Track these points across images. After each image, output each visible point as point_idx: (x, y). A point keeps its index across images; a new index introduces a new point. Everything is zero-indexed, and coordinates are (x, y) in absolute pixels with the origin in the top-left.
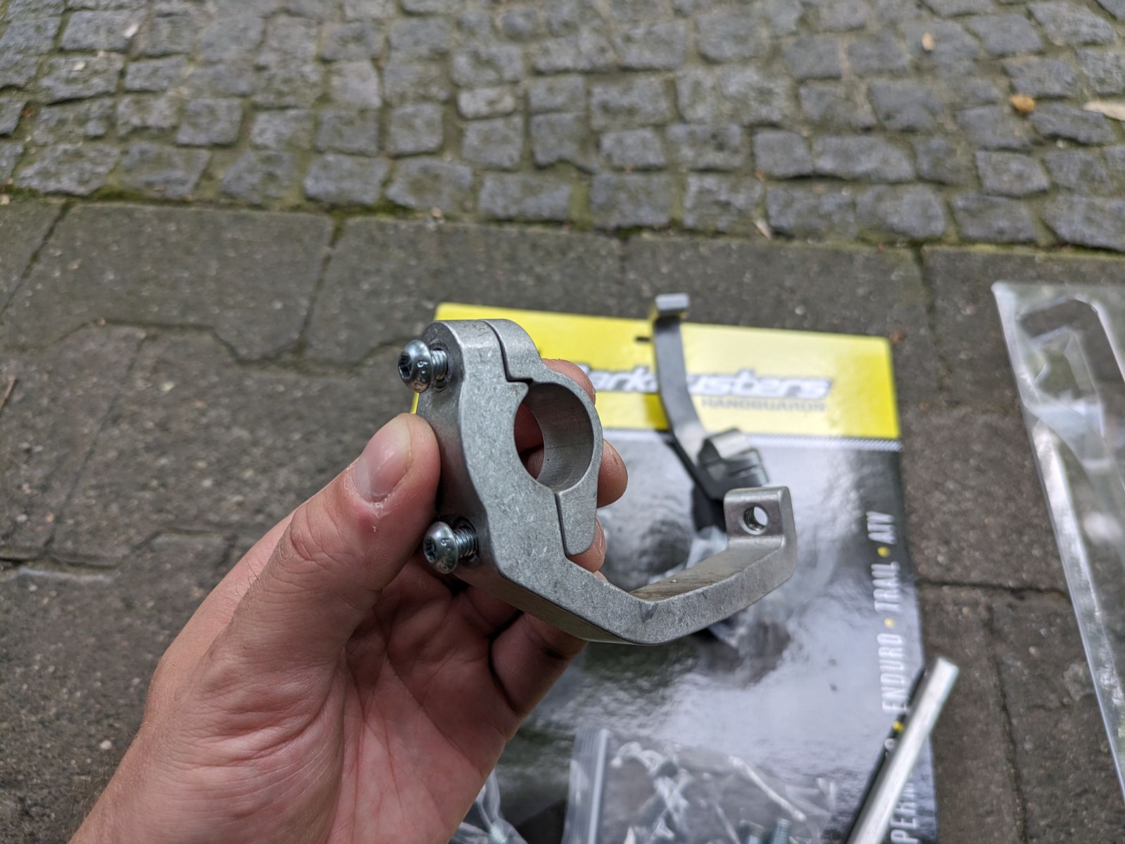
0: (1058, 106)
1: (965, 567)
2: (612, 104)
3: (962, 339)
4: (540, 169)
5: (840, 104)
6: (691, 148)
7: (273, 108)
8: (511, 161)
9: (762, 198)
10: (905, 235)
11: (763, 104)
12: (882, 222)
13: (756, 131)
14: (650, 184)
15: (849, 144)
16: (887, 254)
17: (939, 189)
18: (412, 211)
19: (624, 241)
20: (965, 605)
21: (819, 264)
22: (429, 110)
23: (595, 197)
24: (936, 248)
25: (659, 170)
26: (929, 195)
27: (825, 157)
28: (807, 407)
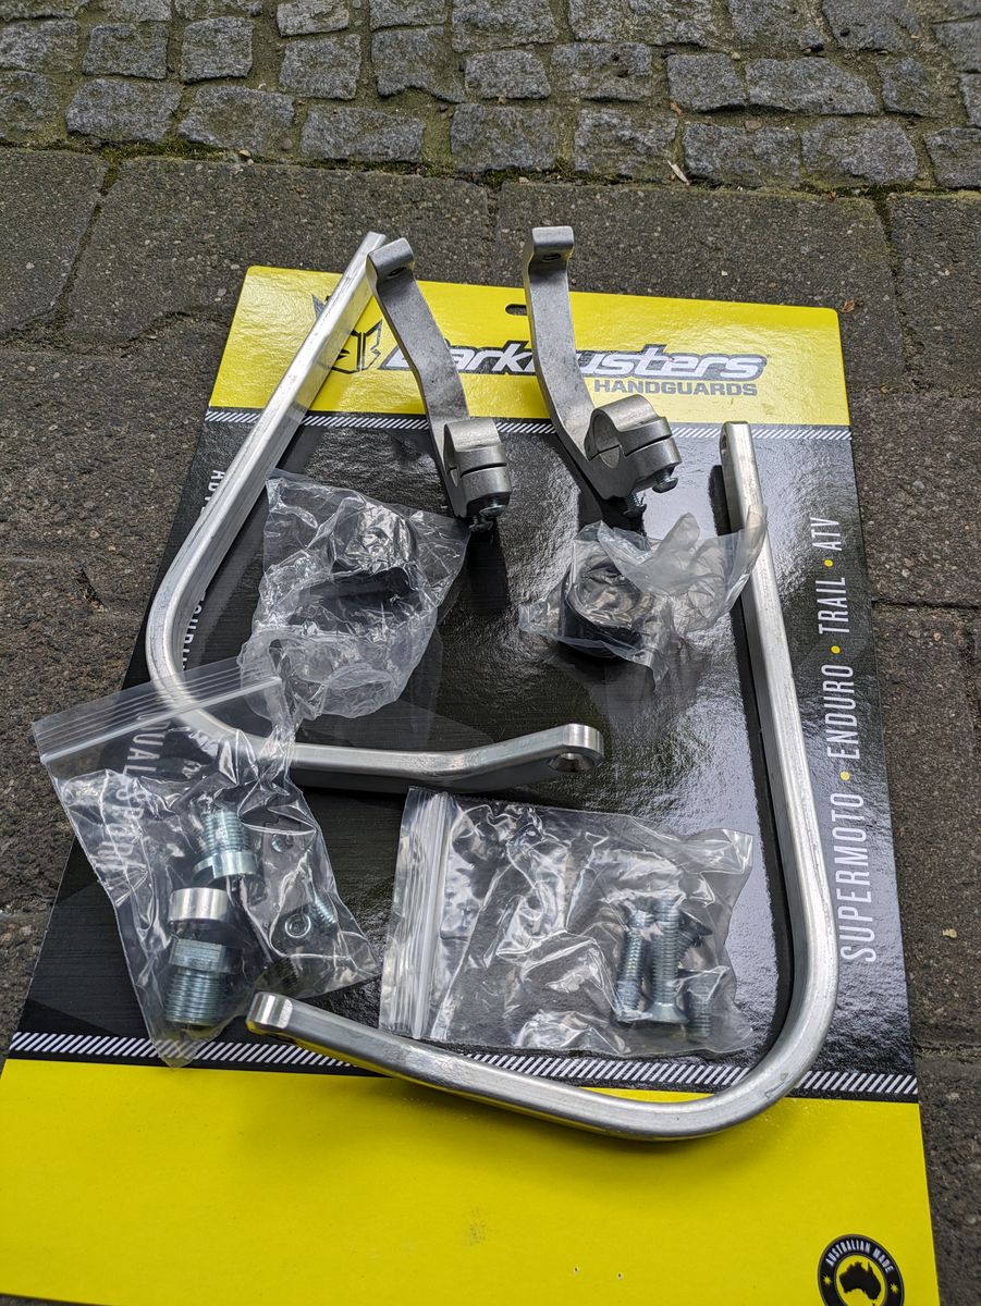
1: (938, 584)
2: (481, 17)
3: (938, 307)
4: (384, 98)
5: (783, 17)
6: (585, 71)
7: (23, 19)
8: (345, 87)
9: (680, 133)
10: (866, 179)
11: (680, 18)
12: (836, 163)
13: (672, 50)
14: (531, 117)
15: (796, 67)
16: (843, 202)
17: (912, 124)
18: (211, 149)
19: (496, 187)
20: (938, 630)
21: (754, 215)
22: (234, 22)
23: (458, 131)
24: (907, 194)
25: (543, 99)
26: (899, 130)
27: (761, 83)
28: (734, 389)
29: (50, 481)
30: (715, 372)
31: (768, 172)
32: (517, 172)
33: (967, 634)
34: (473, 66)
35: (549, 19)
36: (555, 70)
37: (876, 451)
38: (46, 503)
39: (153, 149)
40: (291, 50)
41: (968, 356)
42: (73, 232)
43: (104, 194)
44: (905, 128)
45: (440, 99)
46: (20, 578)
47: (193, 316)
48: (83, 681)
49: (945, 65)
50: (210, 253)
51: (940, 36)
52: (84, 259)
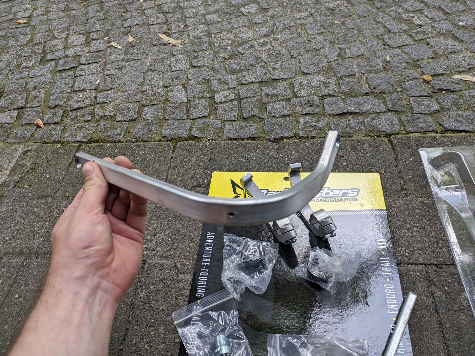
0: (442, 78)
1: (417, 257)
2: (270, 93)
3: (410, 170)
4: (245, 119)
5: (356, 84)
6: (300, 106)
7: (149, 105)
8: (234, 117)
9: (329, 122)
10: (385, 132)
11: (326, 87)
12: (375, 128)
13: (325, 97)
14: (286, 121)
15: (360, 99)
16: (378, 139)
17: (397, 113)
18: (200, 138)
19: (278, 143)
20: (418, 272)
21: (352, 145)
22: (203, 101)
23: (266, 127)
24: (397, 136)
25: (289, 115)
26: (393, 116)
27: (351, 105)
28: (351, 200)
29: (165, 238)
30: (345, 194)
31: (355, 132)
32: (283, 138)
33: (427, 273)
34: (269, 108)
35: (289, 92)
36: (292, 106)
37: (394, 216)
38: (165, 244)
39: (185, 139)
40: (219, 107)
41: (420, 185)
42: (166, 165)
43: (173, 153)
44: (395, 115)
45: (260, 118)
46: (159, 267)
47: (199, 187)
48: (178, 297)
49: (405, 95)
50: (202, 169)
51: (403, 86)
52: (169, 173)
